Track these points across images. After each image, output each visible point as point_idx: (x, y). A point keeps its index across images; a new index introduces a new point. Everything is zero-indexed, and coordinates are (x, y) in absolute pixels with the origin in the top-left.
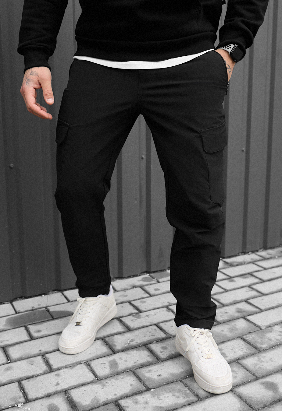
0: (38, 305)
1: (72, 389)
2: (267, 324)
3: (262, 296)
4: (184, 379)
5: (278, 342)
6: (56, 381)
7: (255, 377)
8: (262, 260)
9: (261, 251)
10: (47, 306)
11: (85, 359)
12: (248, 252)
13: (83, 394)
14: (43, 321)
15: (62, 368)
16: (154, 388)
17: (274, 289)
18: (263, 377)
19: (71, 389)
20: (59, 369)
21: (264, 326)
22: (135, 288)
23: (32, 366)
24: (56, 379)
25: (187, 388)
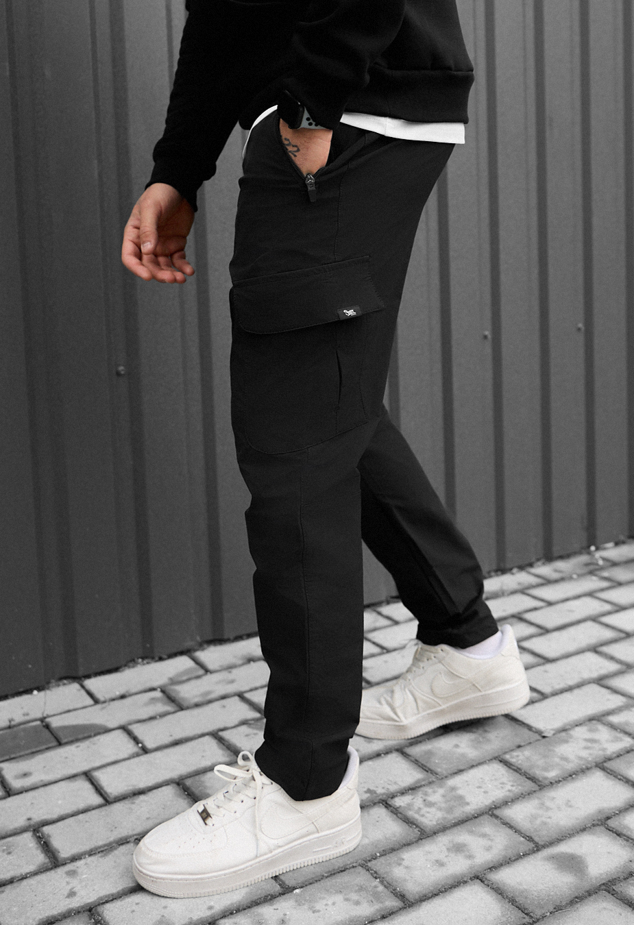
0: (24, 715)
1: (107, 902)
2: (558, 724)
3: (544, 664)
4: (369, 861)
5: (582, 763)
6: (69, 887)
7: (533, 846)
8: (542, 585)
9: (539, 566)
10: (45, 715)
11: (135, 832)
12: (511, 569)
13: (133, 911)
14: (34, 750)
15: (82, 855)
16: (302, 887)
17: (572, 648)
18: (551, 843)
19: (103, 903)
20: (74, 859)
21: (552, 730)
22: (252, 663)
23: (10, 857)
24: (68, 883)
25: (378, 880)
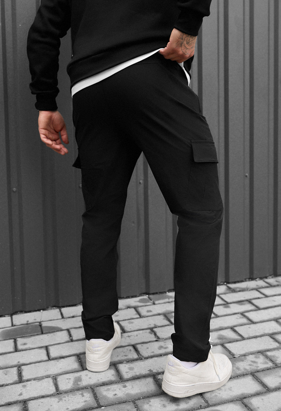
0: (34, 320)
1: (32, 400)
2: (243, 352)
3: (250, 324)
4: (137, 400)
5: (245, 371)
6: (21, 392)
7: (207, 405)
8: (267, 287)
9: (270, 278)
10: (41, 321)
11: (54, 374)
12: (256, 279)
13: (39, 405)
14: (32, 334)
15: (31, 379)
16: (105, 406)
17: (266, 318)
18: (215, 405)
19: (30, 400)
20: (28, 381)
21: (239, 354)
22: (129, 309)
23: (6, 376)
24: (21, 390)
25: (136, 409)
